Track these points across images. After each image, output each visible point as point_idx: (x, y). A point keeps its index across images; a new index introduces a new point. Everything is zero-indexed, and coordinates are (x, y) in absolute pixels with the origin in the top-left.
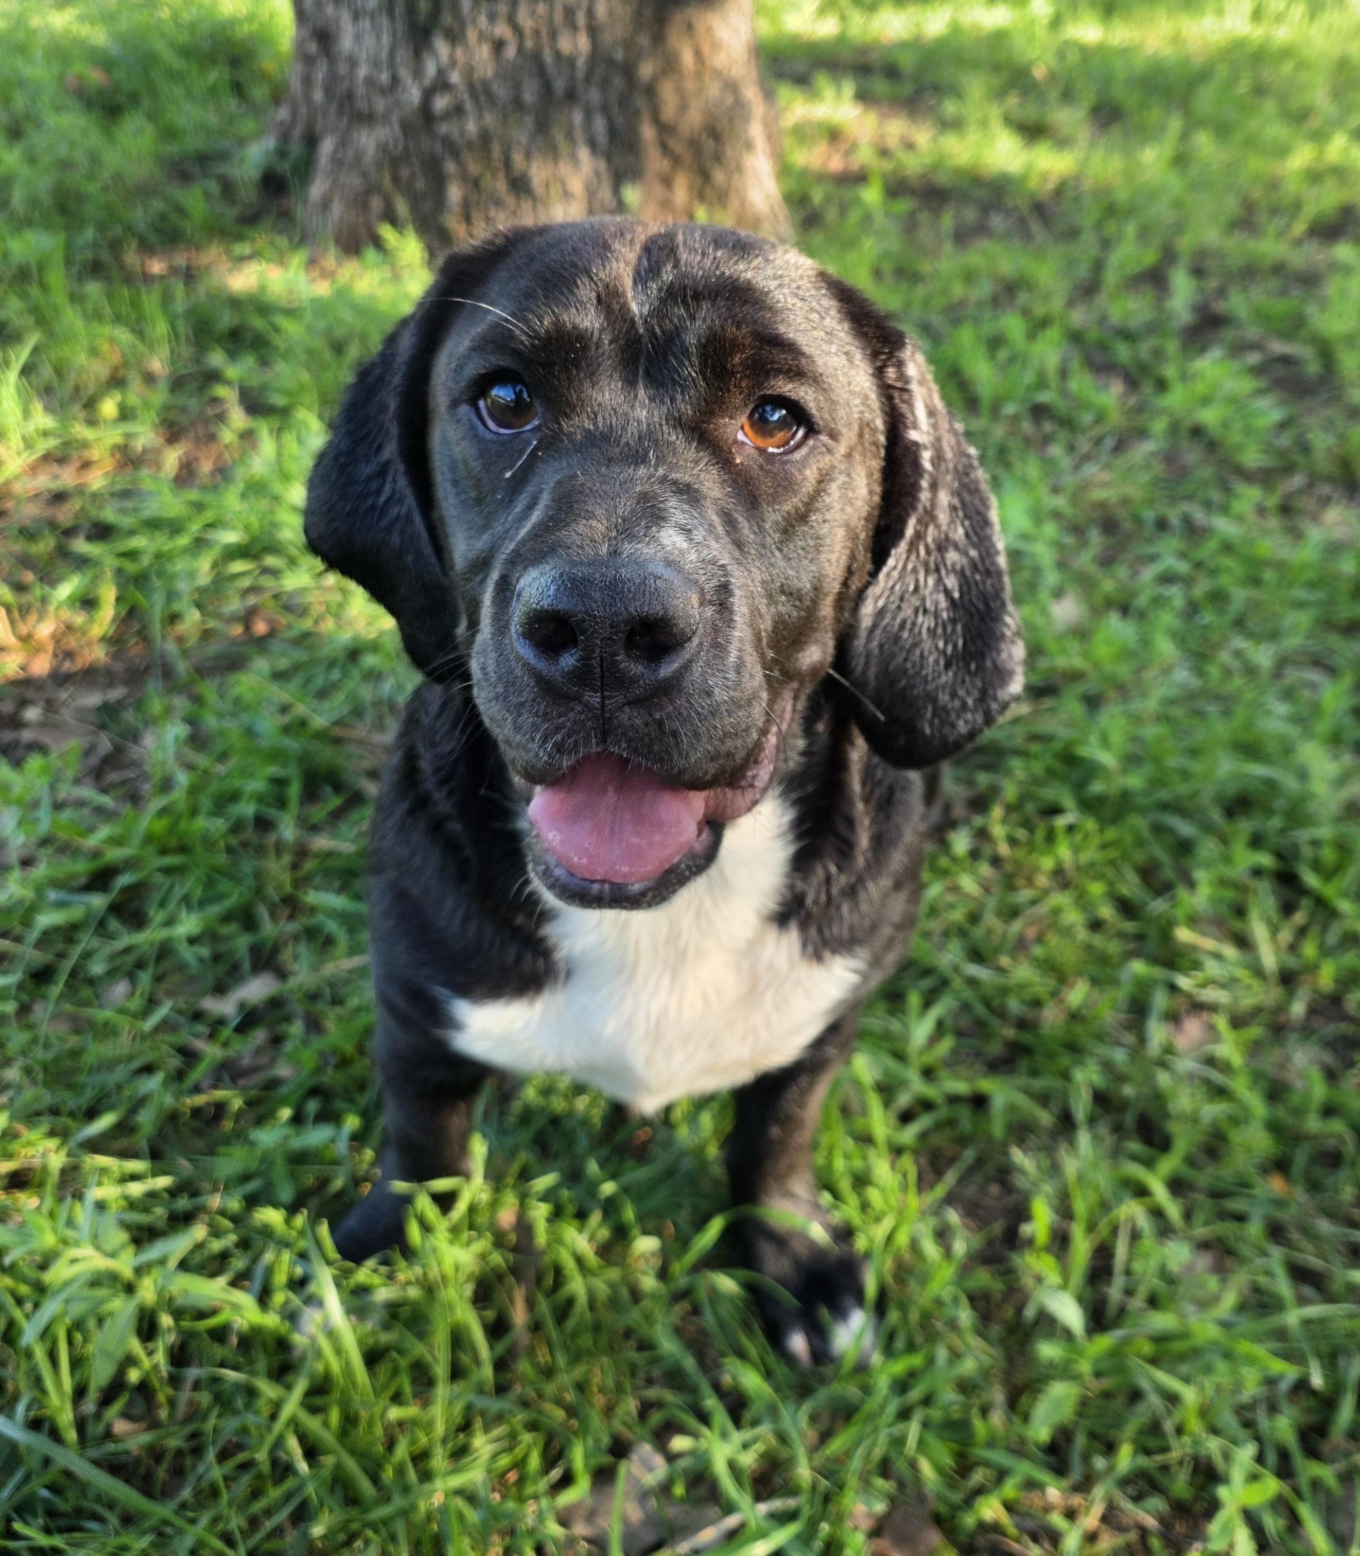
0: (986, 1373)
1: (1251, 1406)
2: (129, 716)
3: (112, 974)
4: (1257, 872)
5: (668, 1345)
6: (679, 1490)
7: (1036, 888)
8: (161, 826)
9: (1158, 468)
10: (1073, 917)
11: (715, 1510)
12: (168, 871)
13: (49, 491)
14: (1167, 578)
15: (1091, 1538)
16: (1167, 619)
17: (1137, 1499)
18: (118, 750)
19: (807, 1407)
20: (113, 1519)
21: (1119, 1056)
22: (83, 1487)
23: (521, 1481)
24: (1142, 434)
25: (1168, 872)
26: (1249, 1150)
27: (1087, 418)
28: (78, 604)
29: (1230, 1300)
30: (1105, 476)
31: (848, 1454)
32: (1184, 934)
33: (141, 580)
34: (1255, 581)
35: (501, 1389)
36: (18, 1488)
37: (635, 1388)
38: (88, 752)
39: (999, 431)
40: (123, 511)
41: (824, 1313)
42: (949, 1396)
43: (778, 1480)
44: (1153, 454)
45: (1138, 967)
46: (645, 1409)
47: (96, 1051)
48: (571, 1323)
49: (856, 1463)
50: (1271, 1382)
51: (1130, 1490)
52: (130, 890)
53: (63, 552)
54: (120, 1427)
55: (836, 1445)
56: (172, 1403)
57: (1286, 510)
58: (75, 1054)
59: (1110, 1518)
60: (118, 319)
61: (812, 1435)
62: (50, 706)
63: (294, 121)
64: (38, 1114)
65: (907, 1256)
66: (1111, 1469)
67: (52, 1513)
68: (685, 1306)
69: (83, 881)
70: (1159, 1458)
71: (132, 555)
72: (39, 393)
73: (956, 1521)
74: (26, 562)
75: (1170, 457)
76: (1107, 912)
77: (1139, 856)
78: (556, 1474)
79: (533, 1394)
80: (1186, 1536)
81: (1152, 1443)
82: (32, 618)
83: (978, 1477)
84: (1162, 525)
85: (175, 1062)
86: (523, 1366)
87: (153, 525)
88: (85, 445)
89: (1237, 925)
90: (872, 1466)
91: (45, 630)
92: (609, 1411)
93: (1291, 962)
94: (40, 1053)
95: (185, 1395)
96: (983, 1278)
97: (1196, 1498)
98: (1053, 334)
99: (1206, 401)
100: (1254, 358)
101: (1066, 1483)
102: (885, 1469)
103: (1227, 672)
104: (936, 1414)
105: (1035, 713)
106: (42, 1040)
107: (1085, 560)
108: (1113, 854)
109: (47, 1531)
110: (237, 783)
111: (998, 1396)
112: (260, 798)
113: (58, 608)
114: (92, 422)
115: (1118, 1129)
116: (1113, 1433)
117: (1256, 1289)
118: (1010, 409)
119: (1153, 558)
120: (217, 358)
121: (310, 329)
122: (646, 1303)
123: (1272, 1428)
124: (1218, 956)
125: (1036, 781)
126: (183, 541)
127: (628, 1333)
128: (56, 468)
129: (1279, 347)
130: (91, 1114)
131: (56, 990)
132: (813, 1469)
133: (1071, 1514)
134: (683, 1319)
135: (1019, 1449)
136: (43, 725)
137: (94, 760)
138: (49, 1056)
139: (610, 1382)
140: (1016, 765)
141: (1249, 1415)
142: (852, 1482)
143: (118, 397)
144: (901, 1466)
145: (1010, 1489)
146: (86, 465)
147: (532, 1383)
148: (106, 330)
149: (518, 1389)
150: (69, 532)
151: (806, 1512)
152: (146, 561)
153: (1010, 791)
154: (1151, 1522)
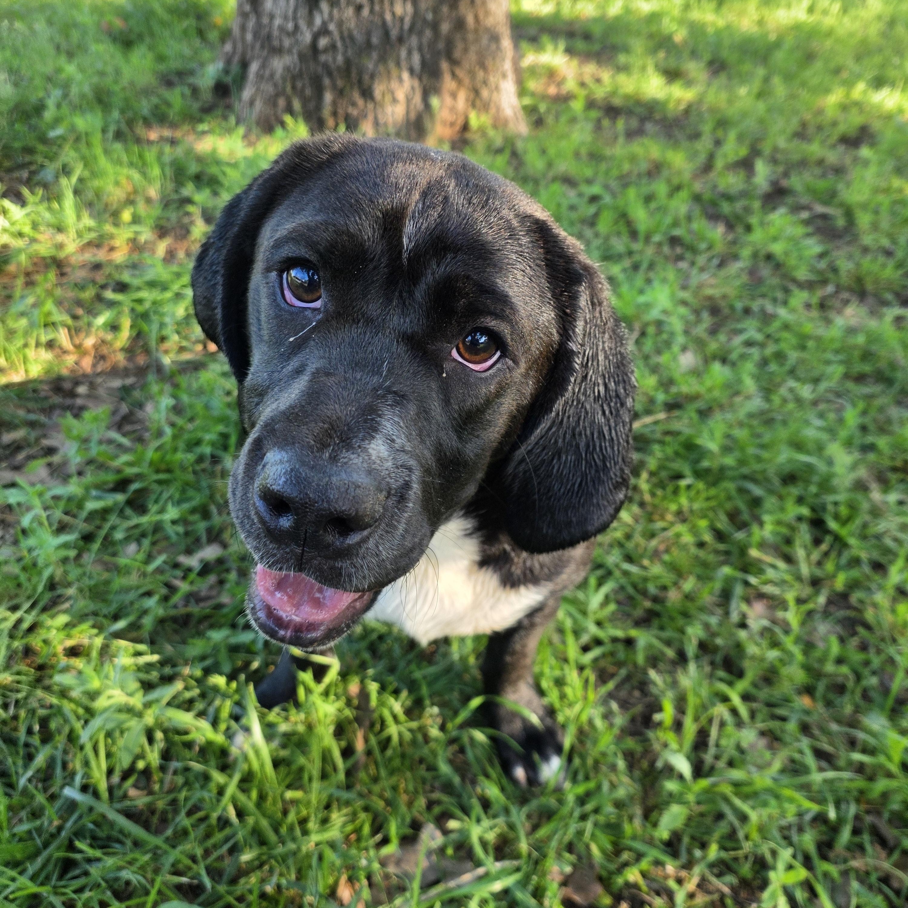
0: (631, 798)
1: (789, 827)
2: (137, 394)
3: (127, 539)
4: (800, 519)
5: (444, 768)
6: (450, 851)
7: (666, 521)
8: (156, 456)
9: (745, 278)
10: (688, 539)
11: (470, 864)
12: (160, 482)
13: (91, 263)
14: (749, 344)
15: (691, 896)
16: (749, 367)
17: (719, 875)
18: (131, 413)
19: (525, 810)
20: (129, 843)
21: (713, 620)
22: (112, 824)
23: (359, 840)
24: (736, 257)
25: (746, 516)
26: (791, 680)
27: (703, 246)
28: (109, 328)
29: (777, 765)
30: (713, 281)
31: (549, 838)
32: (754, 553)
33: (145, 316)
34: (803, 347)
35: (349, 787)
36: (76, 822)
37: (425, 792)
38: (114, 413)
39: (650, 251)
40: (133, 276)
41: (536, 757)
42: (609, 809)
43: (507, 850)
44: (742, 270)
45: (726, 570)
46: (430, 805)
47: (119, 582)
48: (389, 752)
49: (554, 844)
50: (800, 815)
51: (715, 871)
52: (139, 492)
53: (99, 298)
54: (132, 792)
55: (542, 832)
56: (162, 782)
57: (823, 306)
58: (107, 583)
59: (702, 885)
60: (131, 164)
61: (528, 825)
62: (92, 386)
63: (234, 52)
64: (87, 615)
65: (586, 728)
66: (704, 858)
67: (94, 838)
68: (455, 747)
69: (111, 486)
70: (732, 853)
71: (140, 301)
72: (86, 206)
73: (612, 881)
74: (79, 303)
75: (752, 272)
76: (707, 537)
77: (728, 506)
78: (379, 837)
79: (366, 791)
80: (747, 899)
81: (729, 844)
82: (82, 335)
83: (625, 856)
84: (747, 311)
85: (164, 591)
86: (362, 775)
87: (152, 284)
88: (112, 237)
89: (786, 549)
90: (563, 846)
91: (89, 342)
92: (410, 804)
93: (818, 573)
94: (87, 582)
95: (168, 777)
96: (630, 743)
97: (754, 879)
98: (684, 194)
99: (775, 239)
100: (805, 215)
101: (678, 863)
102: (570, 848)
103: (785, 401)
104: (601, 819)
105: (668, 419)
106: (88, 574)
107: (701, 330)
108: (713, 503)
109: (91, 846)
110: (200, 434)
111: (638, 811)
112: (213, 444)
113: (97, 330)
114: (116, 224)
115: (712, 663)
116: (705, 838)
117: (793, 761)
118: (657, 238)
119: (740, 332)
120: (188, 190)
121: (243, 174)
122: (433, 745)
123: (800, 841)
124: (774, 567)
125: (667, 459)
126: (168, 295)
127: (421, 761)
128: (95, 250)
129: (820, 209)
130: (116, 617)
131: (96, 546)
132: (529, 845)
133: (680, 881)
134: (453, 754)
135: (651, 842)
136: (89, 396)
137: (118, 418)
138: (92, 583)
139: (411, 787)
140: (656, 448)
141: (786, 833)
142: (552, 854)
143: (132, 210)
144: (581, 847)
145: (644, 864)
146: (112, 249)
147: (365, 784)
148: (125, 171)
149: (358, 787)
150: (103, 287)
151: (525, 868)
152: (147, 305)
153: (652, 463)
154: (726, 890)
